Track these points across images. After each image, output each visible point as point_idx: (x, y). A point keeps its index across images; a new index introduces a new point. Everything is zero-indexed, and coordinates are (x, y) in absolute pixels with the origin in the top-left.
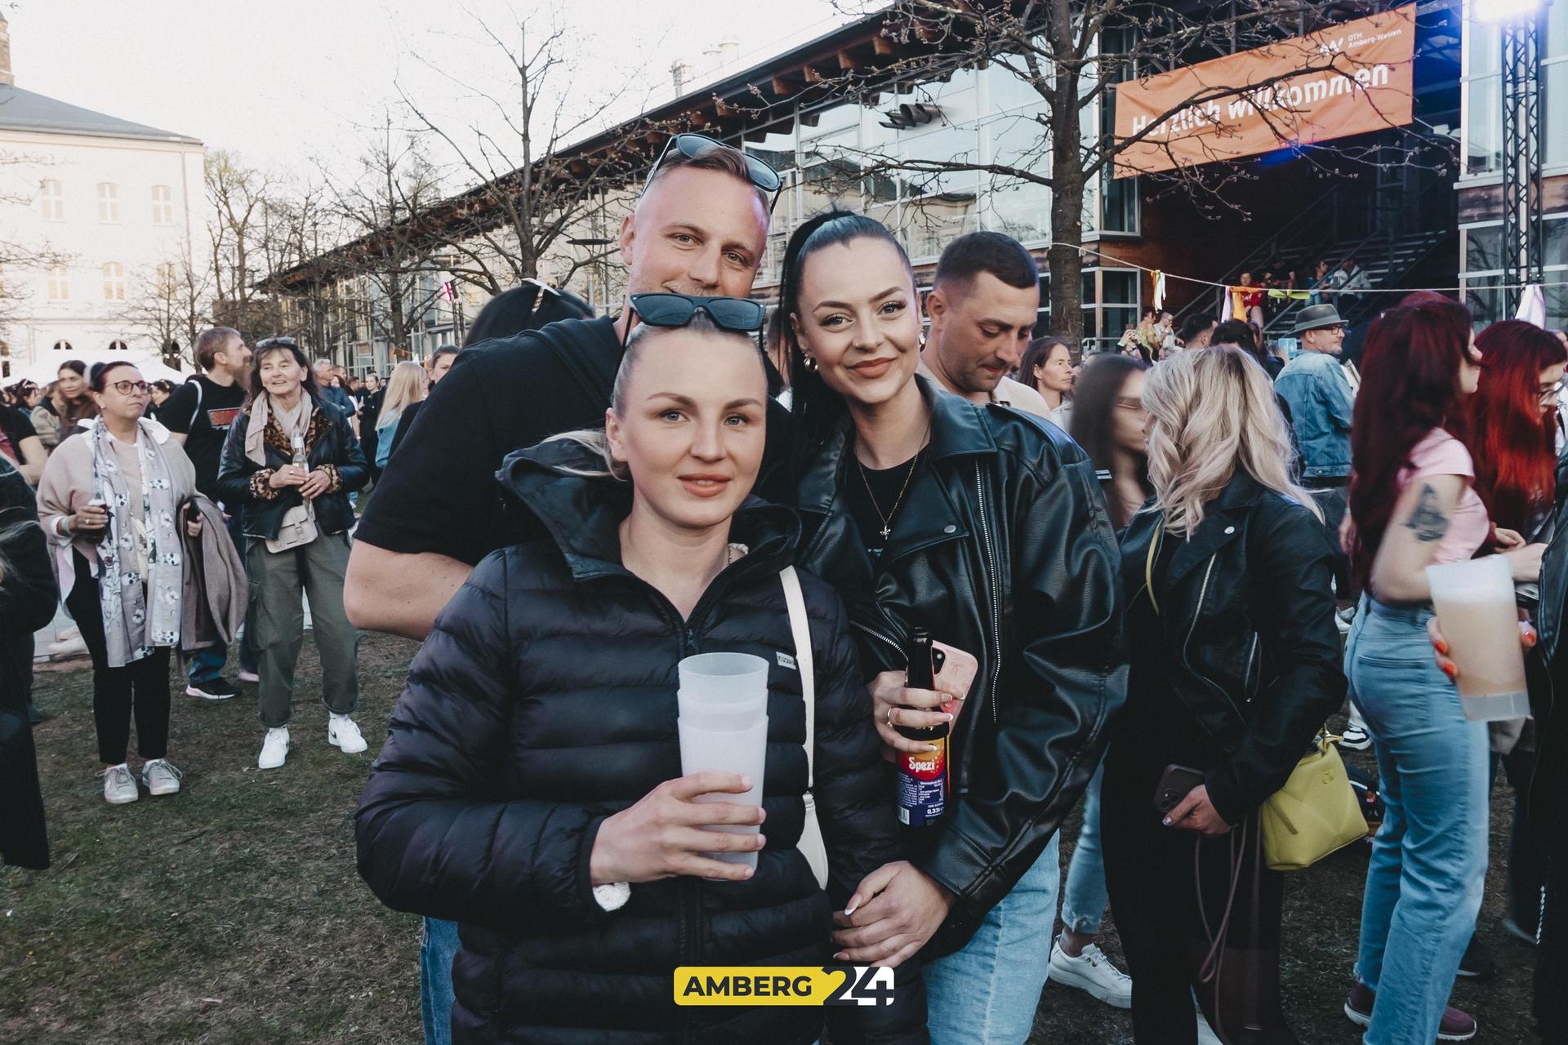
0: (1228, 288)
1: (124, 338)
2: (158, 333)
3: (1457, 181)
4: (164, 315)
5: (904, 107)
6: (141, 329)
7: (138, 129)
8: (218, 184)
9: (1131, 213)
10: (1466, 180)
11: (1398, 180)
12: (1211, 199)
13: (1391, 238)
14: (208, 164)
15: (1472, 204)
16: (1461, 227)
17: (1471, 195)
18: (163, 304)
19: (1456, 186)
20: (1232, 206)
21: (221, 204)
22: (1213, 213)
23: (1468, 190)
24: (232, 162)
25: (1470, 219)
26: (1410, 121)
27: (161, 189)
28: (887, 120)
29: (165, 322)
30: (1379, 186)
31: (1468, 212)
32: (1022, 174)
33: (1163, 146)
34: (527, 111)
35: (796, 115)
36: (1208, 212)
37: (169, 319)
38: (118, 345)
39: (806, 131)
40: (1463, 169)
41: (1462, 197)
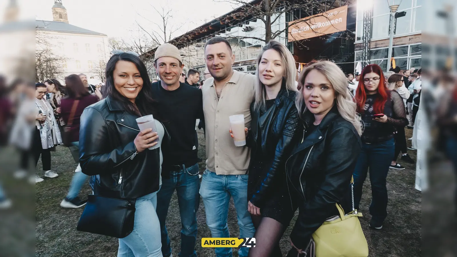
0: (300, 63)
1: (93, 76)
2: (99, 75)
3: (355, 42)
4: (100, 71)
5: (247, 27)
6: (95, 74)
7: (93, 32)
8: (112, 44)
9: (292, 49)
10: (357, 42)
11: (346, 43)
12: (301, 45)
13: (343, 54)
14: (109, 40)
15: (357, 47)
16: (355, 52)
17: (357, 45)
18: (100, 69)
19: (354, 43)
20: (305, 46)
21: (113, 48)
22: (301, 48)
23: (356, 44)
24: (115, 40)
25: (357, 50)
26: (346, 30)
27: (87, 44)
28: (243, 30)
29: (101, 73)
30: (342, 44)
31: (357, 49)
32: (259, 39)
33: (290, 33)
34: (165, 27)
35: (226, 29)
36: (300, 48)
37: (101, 72)
38: (92, 78)
39: (227, 32)
40: (356, 39)
41: (355, 46)
